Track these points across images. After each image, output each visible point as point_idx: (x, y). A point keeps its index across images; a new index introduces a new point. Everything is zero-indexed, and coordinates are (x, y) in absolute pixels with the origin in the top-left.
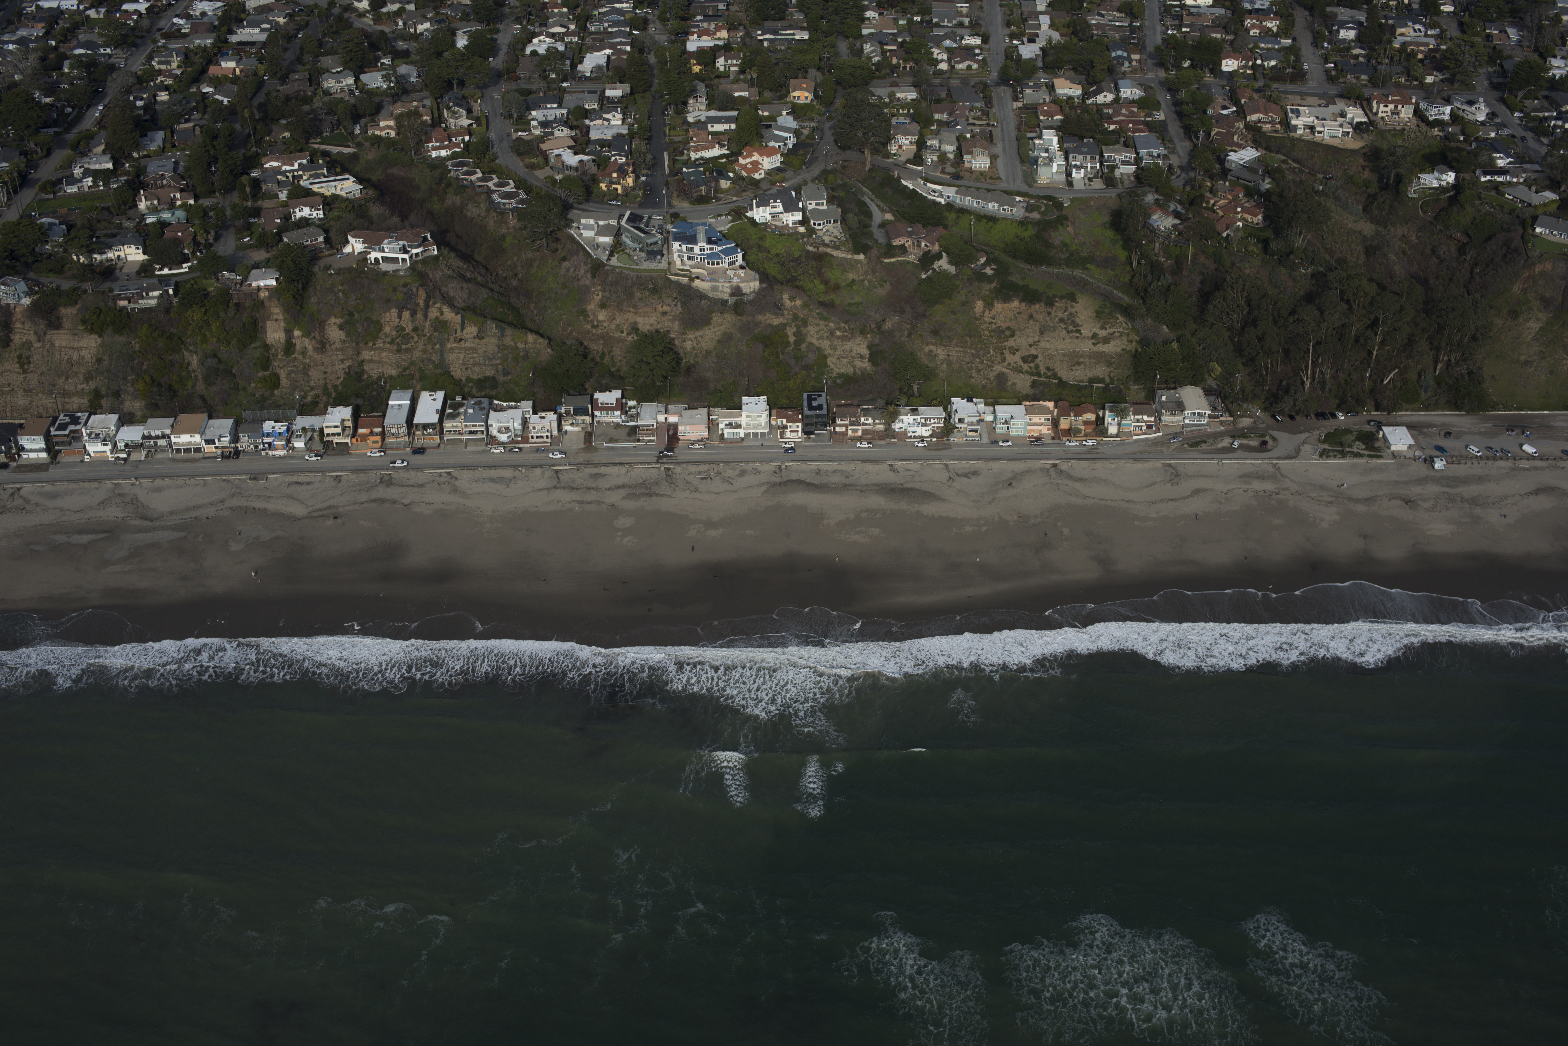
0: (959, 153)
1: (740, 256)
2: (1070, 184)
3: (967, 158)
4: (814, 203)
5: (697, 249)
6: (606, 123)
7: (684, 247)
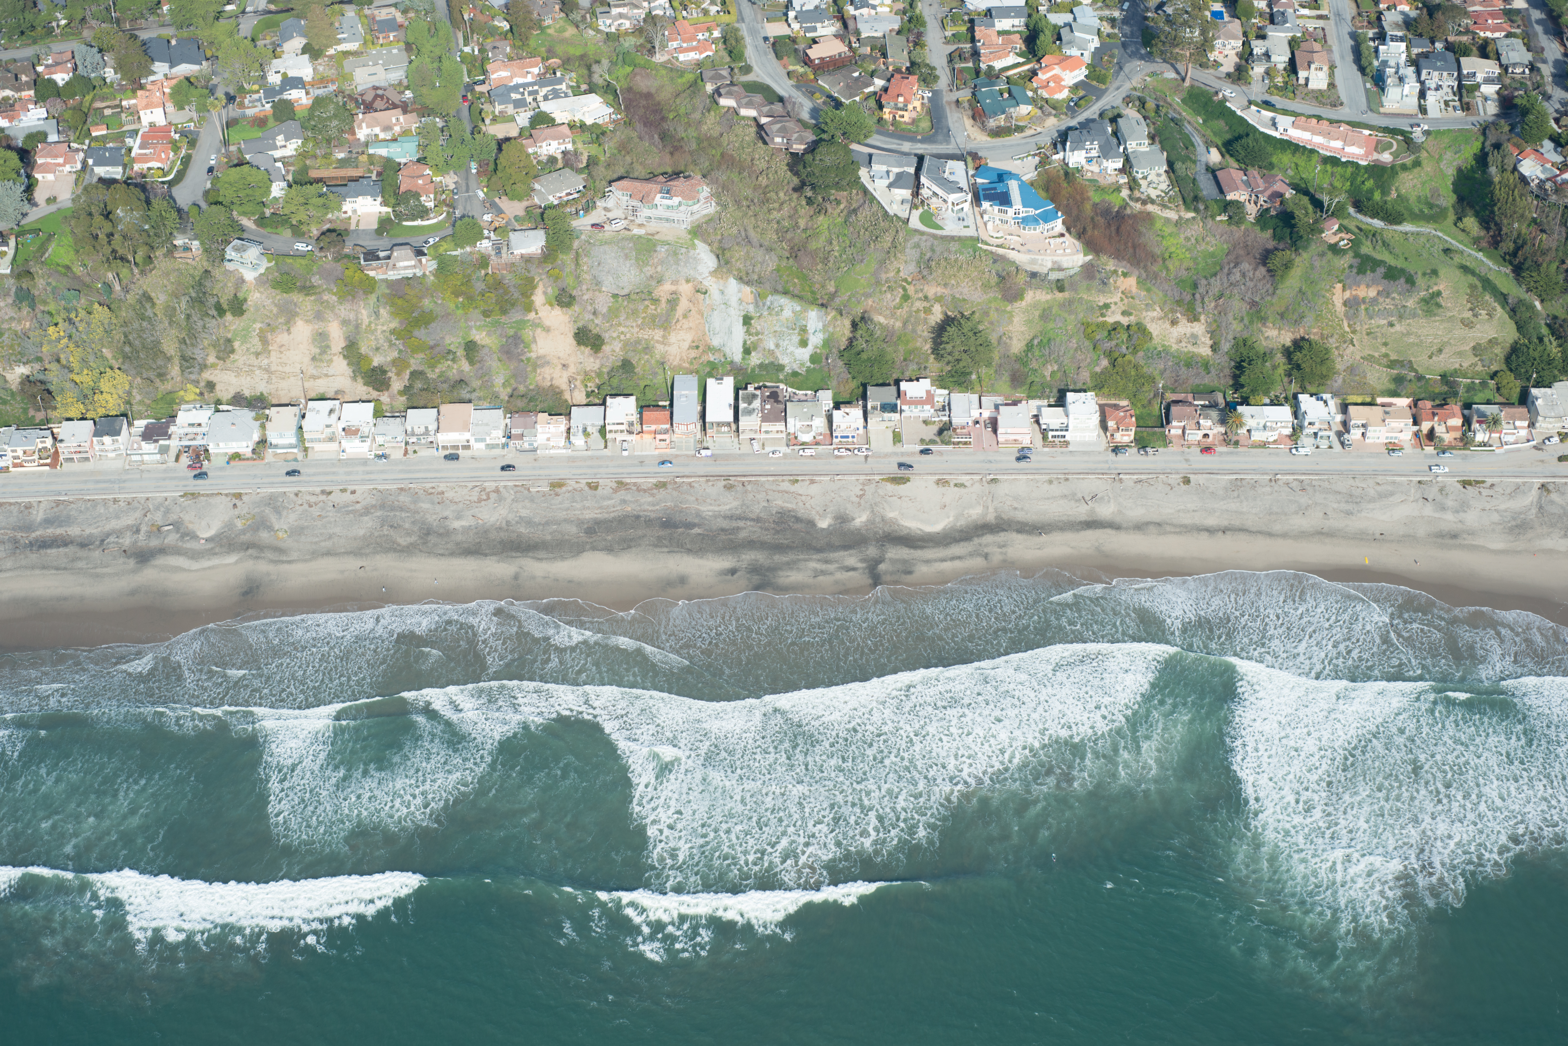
0: (1292, 67)
1: (1060, 221)
2: (1423, 110)
3: (1302, 74)
4: (1134, 144)
5: (1011, 211)
6: (873, 12)
7: (996, 208)
